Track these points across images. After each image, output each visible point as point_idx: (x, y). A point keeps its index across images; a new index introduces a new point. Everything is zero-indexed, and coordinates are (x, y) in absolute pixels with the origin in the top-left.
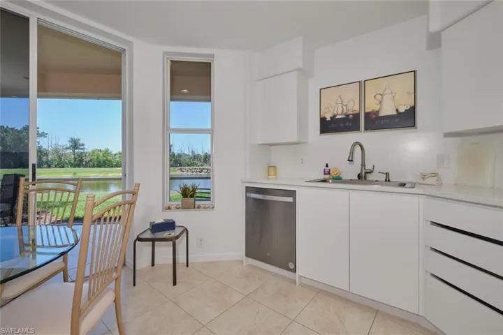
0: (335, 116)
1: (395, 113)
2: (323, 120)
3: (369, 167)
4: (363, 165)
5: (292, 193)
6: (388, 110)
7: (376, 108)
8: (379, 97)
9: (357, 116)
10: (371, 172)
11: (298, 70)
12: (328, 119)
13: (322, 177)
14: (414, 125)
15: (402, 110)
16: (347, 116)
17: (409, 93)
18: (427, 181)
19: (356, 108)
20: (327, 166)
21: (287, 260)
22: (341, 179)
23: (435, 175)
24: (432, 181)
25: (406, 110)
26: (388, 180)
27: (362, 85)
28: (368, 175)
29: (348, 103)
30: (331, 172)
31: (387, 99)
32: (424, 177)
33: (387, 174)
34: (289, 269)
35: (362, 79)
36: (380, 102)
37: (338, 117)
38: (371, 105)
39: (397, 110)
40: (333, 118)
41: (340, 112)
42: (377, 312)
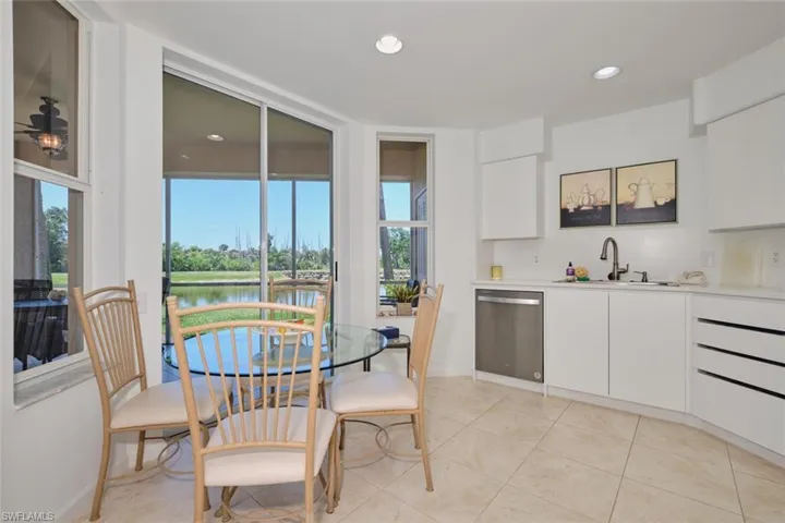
0: (579, 207)
1: (653, 206)
2: (564, 212)
3: (622, 266)
4: (616, 264)
5: (540, 295)
6: (645, 202)
7: (631, 200)
8: (633, 187)
9: (608, 208)
10: (625, 272)
11: (538, 155)
12: (571, 211)
13: (565, 277)
14: (674, 220)
15: (661, 202)
16: (596, 207)
17: (668, 184)
18: (690, 281)
19: (606, 199)
20: (570, 265)
21: (533, 369)
22: (588, 280)
23: (699, 274)
24: (696, 280)
25: (666, 203)
26: (645, 280)
27: (614, 173)
28: (622, 275)
29: (596, 193)
30: (576, 272)
31: (644, 190)
32: (687, 276)
33: (645, 274)
34: (534, 380)
35: (614, 166)
36: (635, 193)
37: (583, 208)
38: (624, 196)
39: (655, 203)
40: (578, 210)
41: (586, 202)
42: (640, 416)
